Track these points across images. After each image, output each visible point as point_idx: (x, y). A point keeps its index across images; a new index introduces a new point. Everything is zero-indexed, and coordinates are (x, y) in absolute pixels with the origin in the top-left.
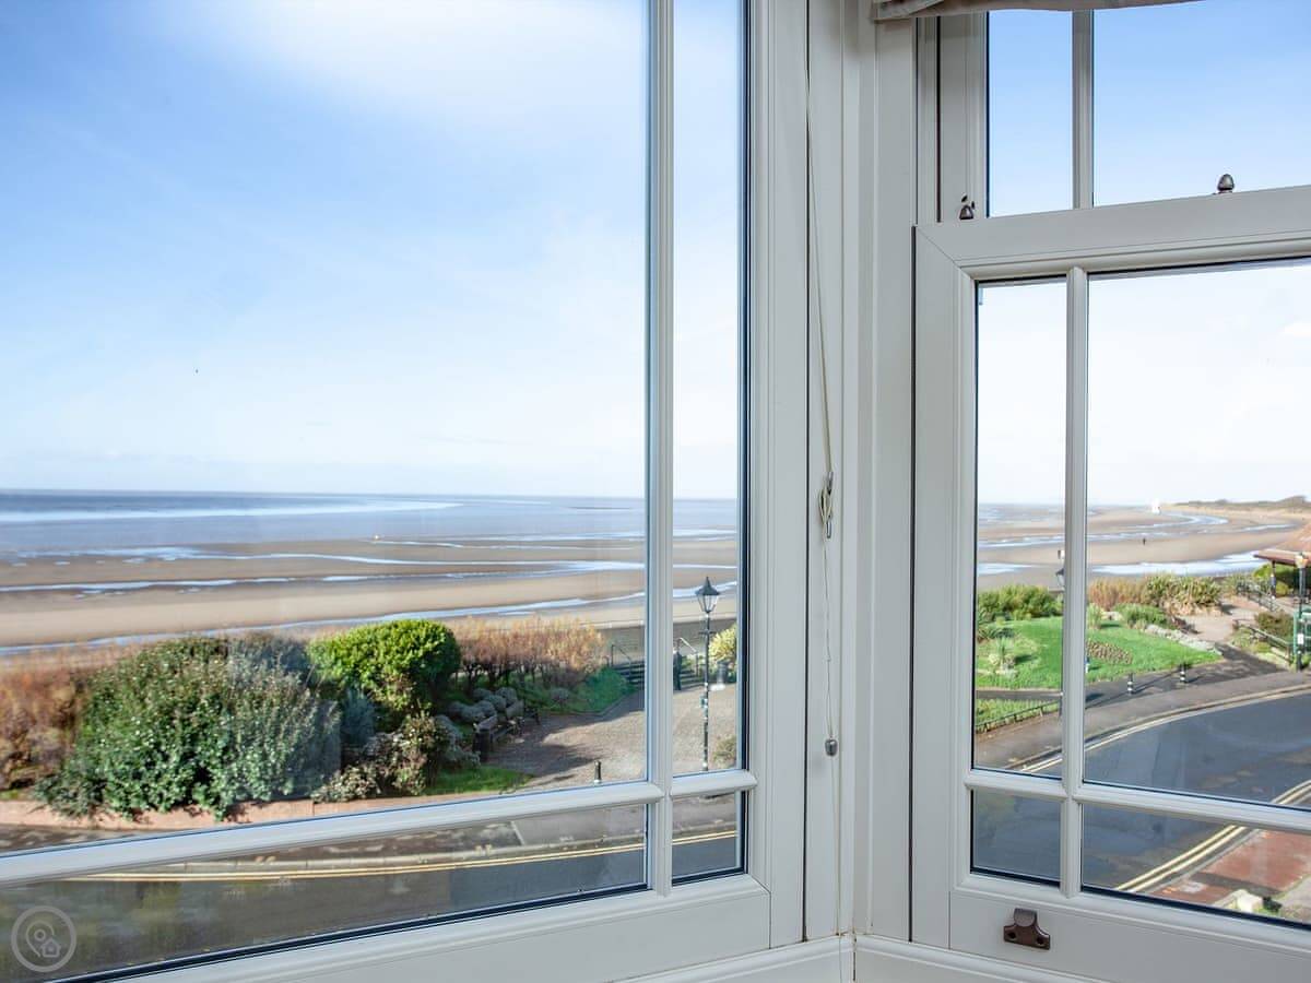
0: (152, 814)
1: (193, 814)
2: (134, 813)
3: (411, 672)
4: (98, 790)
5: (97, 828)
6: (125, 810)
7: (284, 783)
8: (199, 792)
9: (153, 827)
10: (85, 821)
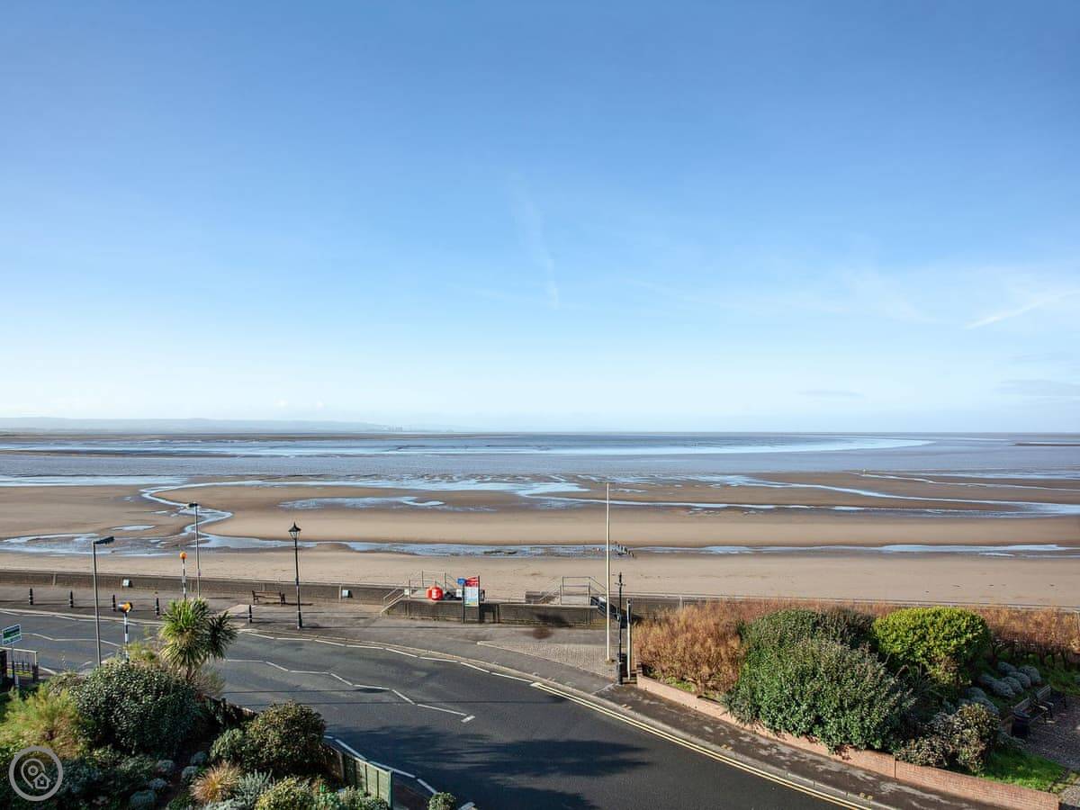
0: (787, 735)
1: (811, 741)
2: (776, 731)
3: (956, 655)
4: (757, 711)
5: (755, 733)
6: (771, 728)
7: (875, 740)
8: (818, 730)
9: (787, 742)
10: (748, 727)
